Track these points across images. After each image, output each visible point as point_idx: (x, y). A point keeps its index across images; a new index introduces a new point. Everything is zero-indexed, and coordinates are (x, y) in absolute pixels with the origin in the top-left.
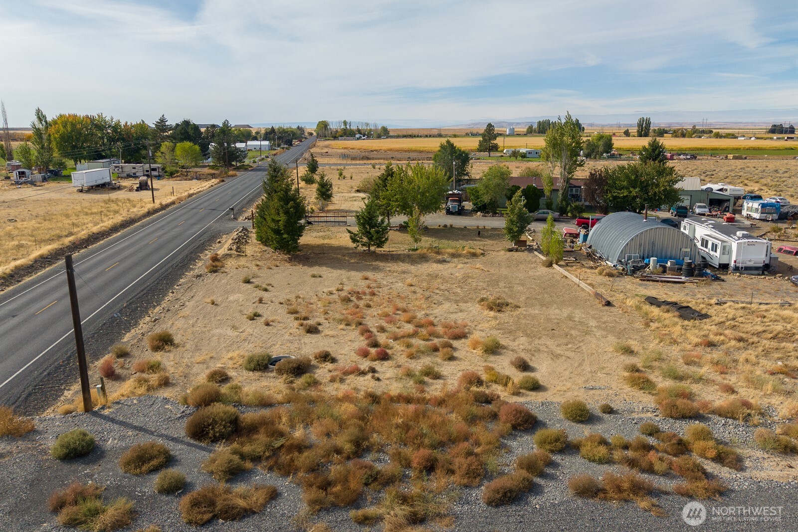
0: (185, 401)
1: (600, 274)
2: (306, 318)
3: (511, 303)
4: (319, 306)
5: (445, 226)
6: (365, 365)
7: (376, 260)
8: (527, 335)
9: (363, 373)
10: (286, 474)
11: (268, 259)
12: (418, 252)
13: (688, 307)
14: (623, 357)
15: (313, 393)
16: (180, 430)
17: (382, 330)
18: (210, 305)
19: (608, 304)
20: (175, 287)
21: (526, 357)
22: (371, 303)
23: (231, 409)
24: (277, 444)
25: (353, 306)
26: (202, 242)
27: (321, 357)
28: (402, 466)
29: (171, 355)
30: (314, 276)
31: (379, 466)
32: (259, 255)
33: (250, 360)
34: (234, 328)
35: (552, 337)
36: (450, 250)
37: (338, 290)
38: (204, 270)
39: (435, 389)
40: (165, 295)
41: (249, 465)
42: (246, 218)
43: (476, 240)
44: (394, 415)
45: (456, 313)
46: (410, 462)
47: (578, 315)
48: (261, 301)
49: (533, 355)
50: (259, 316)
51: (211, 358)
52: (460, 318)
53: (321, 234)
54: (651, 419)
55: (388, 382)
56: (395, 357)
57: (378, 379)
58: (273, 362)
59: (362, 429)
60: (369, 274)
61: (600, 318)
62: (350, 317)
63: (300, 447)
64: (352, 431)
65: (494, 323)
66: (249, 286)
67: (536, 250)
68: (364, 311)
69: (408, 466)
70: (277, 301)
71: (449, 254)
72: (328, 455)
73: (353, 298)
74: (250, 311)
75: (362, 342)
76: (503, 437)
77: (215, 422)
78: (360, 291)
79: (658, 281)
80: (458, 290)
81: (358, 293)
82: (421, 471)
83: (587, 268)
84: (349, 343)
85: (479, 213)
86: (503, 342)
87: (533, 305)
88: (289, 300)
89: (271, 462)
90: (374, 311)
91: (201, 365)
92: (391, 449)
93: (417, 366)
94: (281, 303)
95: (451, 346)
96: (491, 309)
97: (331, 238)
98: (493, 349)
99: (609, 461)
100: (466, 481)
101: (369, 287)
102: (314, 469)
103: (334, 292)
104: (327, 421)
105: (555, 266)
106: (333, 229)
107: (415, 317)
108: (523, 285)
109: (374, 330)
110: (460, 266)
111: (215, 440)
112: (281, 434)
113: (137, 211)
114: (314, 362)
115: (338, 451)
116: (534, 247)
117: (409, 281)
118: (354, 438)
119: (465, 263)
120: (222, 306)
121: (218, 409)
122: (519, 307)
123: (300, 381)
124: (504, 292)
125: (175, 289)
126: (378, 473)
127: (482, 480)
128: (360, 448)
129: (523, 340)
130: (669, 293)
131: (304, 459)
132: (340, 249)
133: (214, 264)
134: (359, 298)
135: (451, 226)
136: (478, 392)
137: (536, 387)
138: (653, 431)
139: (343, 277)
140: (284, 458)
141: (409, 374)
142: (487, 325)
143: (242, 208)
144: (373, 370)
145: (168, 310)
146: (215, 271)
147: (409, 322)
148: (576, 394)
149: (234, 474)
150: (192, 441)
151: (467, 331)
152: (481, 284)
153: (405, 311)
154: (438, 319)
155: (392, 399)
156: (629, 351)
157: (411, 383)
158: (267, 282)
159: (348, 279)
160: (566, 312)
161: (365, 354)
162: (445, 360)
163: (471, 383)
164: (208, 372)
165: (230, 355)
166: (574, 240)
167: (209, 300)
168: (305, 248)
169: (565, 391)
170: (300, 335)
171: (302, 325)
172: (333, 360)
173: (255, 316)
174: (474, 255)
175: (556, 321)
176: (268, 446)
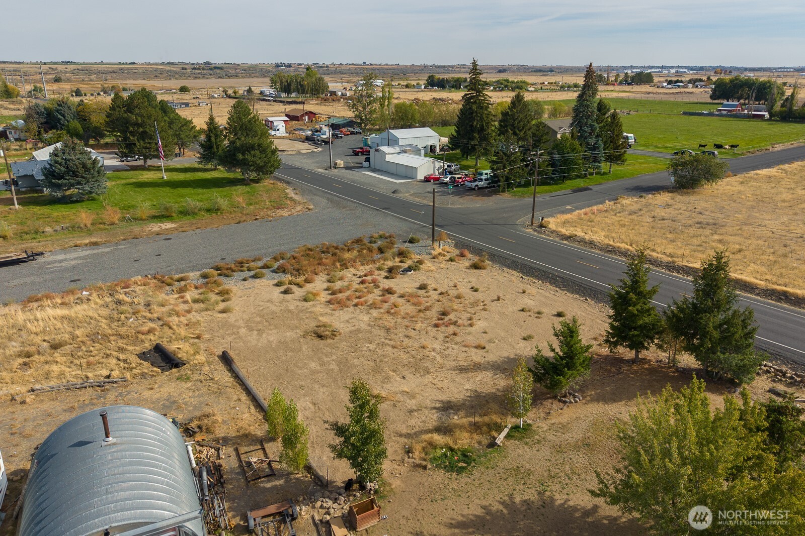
35: (273, 313)
160: (263, 341)
175: (271, 328)
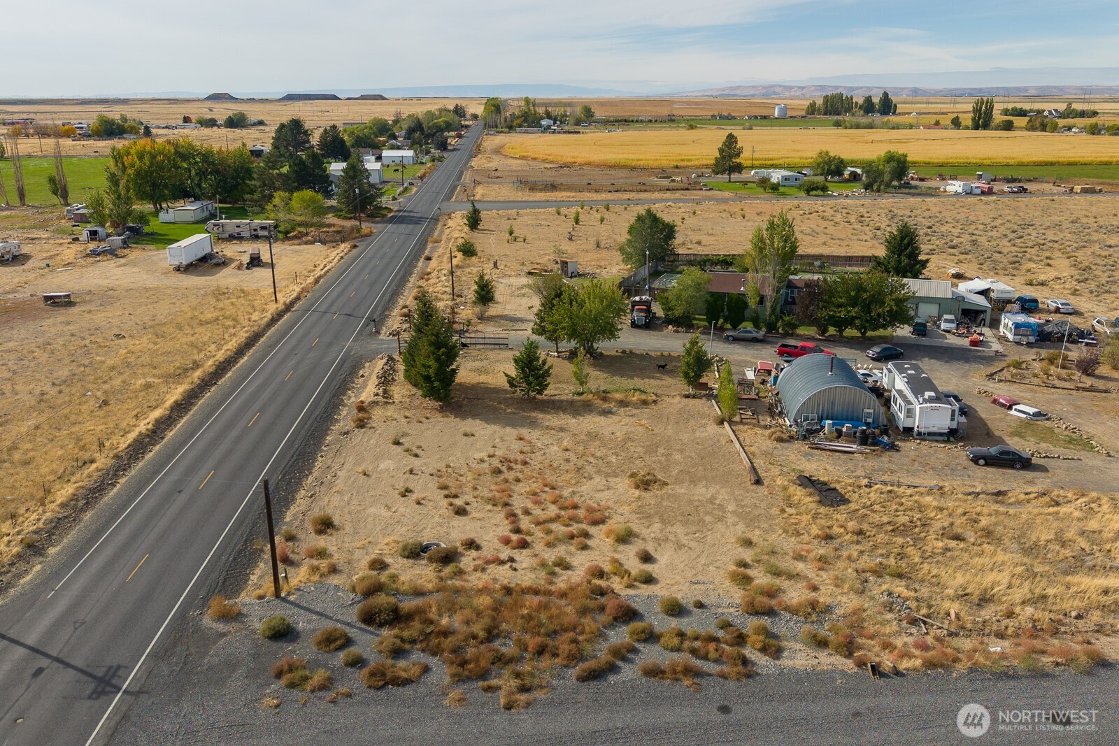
0: (353, 590)
1: (770, 438)
2: (456, 496)
3: (660, 480)
4: (468, 479)
5: (624, 352)
6: (505, 553)
7: (535, 409)
8: (663, 521)
9: (502, 563)
10: (434, 654)
11: (416, 408)
12: (583, 397)
13: (835, 489)
14: (740, 549)
15: (458, 583)
16: (353, 615)
17: (527, 512)
18: (361, 475)
19: (758, 482)
20: (323, 447)
21: (650, 548)
22: (520, 476)
23: (392, 600)
24: (429, 630)
25: (503, 480)
26: (343, 376)
27: (466, 544)
28: (521, 650)
29: (333, 539)
30: (466, 435)
31: (504, 650)
32: (408, 400)
33: (404, 548)
34: (388, 507)
35: (685, 524)
36: (618, 396)
37: (490, 456)
38: (350, 425)
39: (562, 581)
40: (315, 460)
41: (407, 646)
42: (390, 334)
43: (654, 378)
44: (521, 607)
45: (603, 490)
46: (528, 646)
47: (723, 495)
48: (411, 472)
49: (660, 545)
50: (411, 491)
51: (370, 542)
52: (605, 498)
53: (477, 364)
54: (731, 614)
55: (523, 572)
56: (534, 545)
57: (515, 570)
58: (425, 549)
59: (494, 619)
60: (524, 432)
61: (742, 500)
62: (498, 495)
63: (446, 633)
64: (486, 621)
65: (634, 505)
66: (399, 449)
67: (715, 397)
68: (512, 487)
69: (526, 650)
70: (428, 471)
71: (616, 401)
72: (466, 640)
73: (504, 469)
74: (401, 486)
75: (505, 529)
76: (605, 627)
77: (380, 611)
78: (512, 457)
79: (825, 450)
80: (613, 459)
81: (510, 461)
82: (534, 654)
83: (761, 427)
84: (494, 528)
85: (670, 327)
86: (636, 529)
87: (682, 482)
88: (439, 471)
89: (424, 645)
90: (522, 488)
91: (361, 550)
92: (514, 636)
93: (551, 556)
94: (432, 475)
95: (586, 535)
96: (637, 487)
97: (487, 372)
98: (625, 538)
99: (678, 649)
100: (565, 662)
101: (522, 452)
102: (456, 650)
103: (486, 458)
104: (467, 611)
105: (726, 424)
106: (492, 355)
107: (561, 497)
108: (682, 451)
109: (519, 512)
110: (626, 420)
111: (381, 625)
112: (432, 622)
113: (260, 318)
114: (460, 549)
115: (474, 637)
116: (715, 392)
117: (565, 443)
118: (486, 627)
119: (632, 416)
120: (373, 477)
121: (382, 599)
122: (667, 484)
123: (448, 570)
124: (660, 461)
125: (323, 451)
126: (502, 654)
127: (578, 662)
128: (492, 634)
129: (657, 526)
130: (828, 467)
131: (448, 642)
132: (497, 391)
133: (360, 415)
134: (510, 469)
135: (631, 352)
136: (596, 586)
137: (649, 580)
138: (726, 625)
139: (497, 435)
140: (434, 641)
141: (543, 565)
142: (626, 508)
143: (384, 311)
144: (512, 560)
145: (322, 483)
146: (362, 427)
147: (554, 503)
148: (681, 587)
149: (397, 653)
150: (363, 626)
151: (607, 514)
152: (639, 449)
153: (553, 488)
154: (583, 499)
155: (524, 591)
156: (748, 543)
157: (544, 573)
158: (418, 444)
159: (502, 439)
160: (712, 491)
161: (507, 541)
162: (578, 549)
163: (593, 575)
164: (368, 559)
165: (386, 541)
166: (766, 378)
167: (360, 470)
168: (458, 390)
169: (672, 585)
170: (449, 517)
171: (451, 504)
172: (478, 548)
173: (406, 492)
174: (645, 403)
175: (697, 503)
176: (422, 632)
